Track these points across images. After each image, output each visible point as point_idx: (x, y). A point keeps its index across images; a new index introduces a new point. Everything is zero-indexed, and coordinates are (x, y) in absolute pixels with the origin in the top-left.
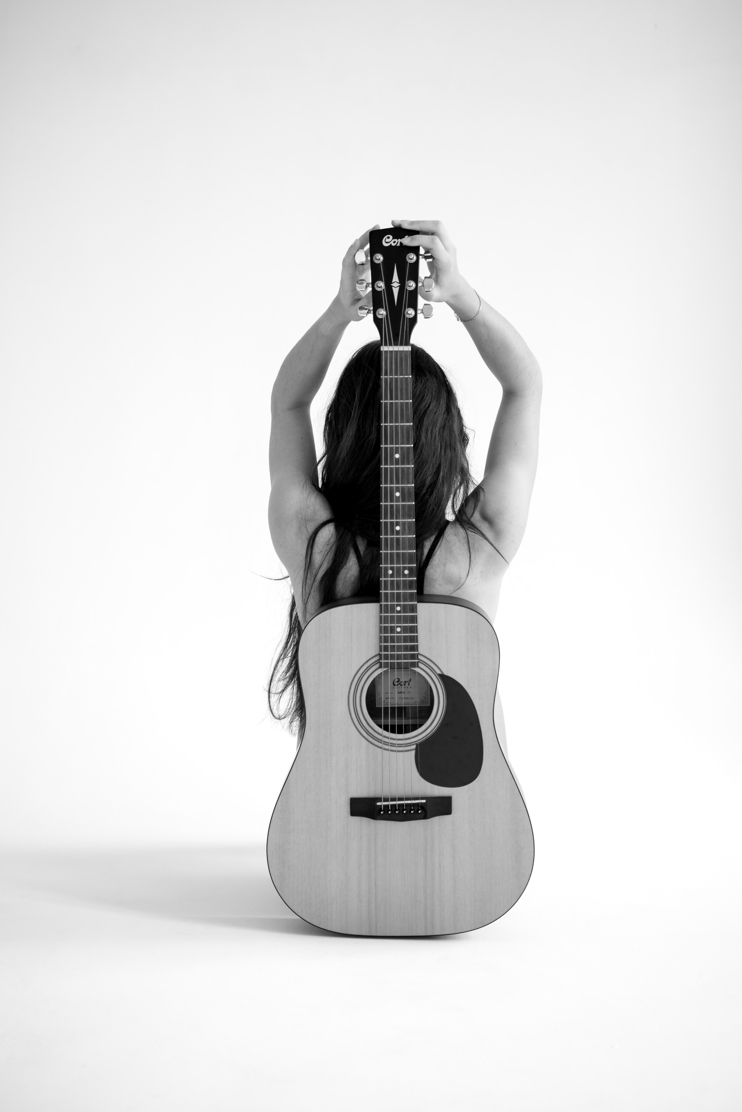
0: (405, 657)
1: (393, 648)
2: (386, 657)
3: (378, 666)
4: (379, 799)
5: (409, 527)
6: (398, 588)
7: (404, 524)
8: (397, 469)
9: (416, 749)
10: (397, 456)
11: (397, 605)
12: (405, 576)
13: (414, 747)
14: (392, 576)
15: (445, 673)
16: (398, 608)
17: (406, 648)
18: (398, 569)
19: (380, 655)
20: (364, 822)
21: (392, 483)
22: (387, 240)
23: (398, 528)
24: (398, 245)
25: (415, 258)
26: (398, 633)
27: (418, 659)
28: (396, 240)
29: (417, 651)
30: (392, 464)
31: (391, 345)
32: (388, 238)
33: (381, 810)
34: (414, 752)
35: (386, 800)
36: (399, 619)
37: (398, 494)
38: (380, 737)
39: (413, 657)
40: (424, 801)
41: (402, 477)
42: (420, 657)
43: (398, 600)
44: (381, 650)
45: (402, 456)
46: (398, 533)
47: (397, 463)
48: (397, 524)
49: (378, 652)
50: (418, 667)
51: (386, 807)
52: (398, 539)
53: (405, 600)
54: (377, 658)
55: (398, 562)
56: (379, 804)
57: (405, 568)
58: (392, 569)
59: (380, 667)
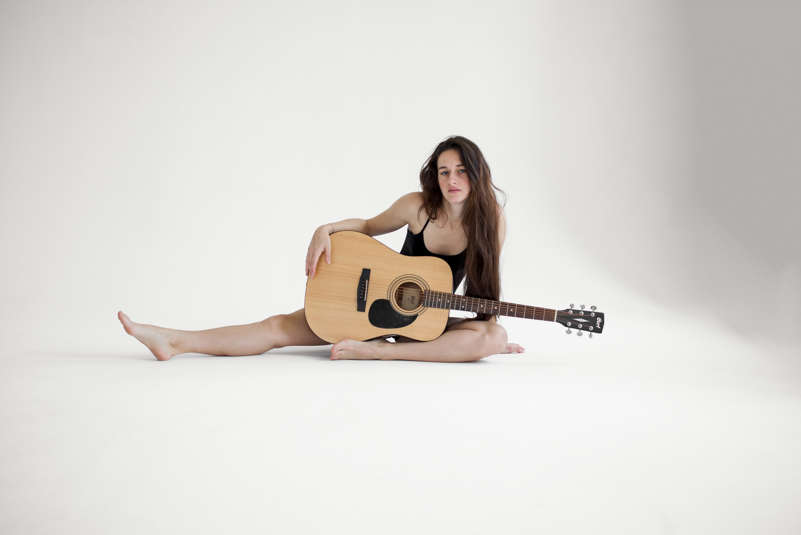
0: (428, 301)
1: (432, 296)
2: (429, 293)
3: (425, 289)
4: (368, 281)
5: (482, 311)
6: (457, 302)
7: (484, 309)
8: (506, 309)
9: (387, 300)
10: (512, 310)
11: (450, 301)
12: (462, 306)
13: (389, 299)
14: (462, 301)
15: (418, 317)
16: (448, 301)
17: (431, 302)
18: (465, 304)
19: (430, 291)
20: (359, 274)
21: (501, 306)
22: (599, 320)
23: (482, 306)
24: (597, 324)
25: (591, 330)
26: (438, 299)
27: (426, 306)
28: (599, 323)
29: (429, 307)
30: (509, 307)
31: (557, 314)
32: (600, 320)
33: (364, 281)
34: (386, 299)
35: (368, 284)
36: (444, 301)
37: (496, 308)
38: (395, 286)
39: (427, 304)
40: (365, 300)
41: (502, 311)
42: (426, 308)
43: (452, 302)
44: (432, 291)
45: (512, 312)
46: (480, 306)
47: (509, 309)
48: (484, 306)
49: (431, 290)
50: (422, 306)
51: (365, 284)
52: (477, 305)
53: (451, 304)
54: (429, 290)
55: (468, 304)
56: (367, 281)
57: (465, 306)
58: (466, 301)
59: (425, 290)
